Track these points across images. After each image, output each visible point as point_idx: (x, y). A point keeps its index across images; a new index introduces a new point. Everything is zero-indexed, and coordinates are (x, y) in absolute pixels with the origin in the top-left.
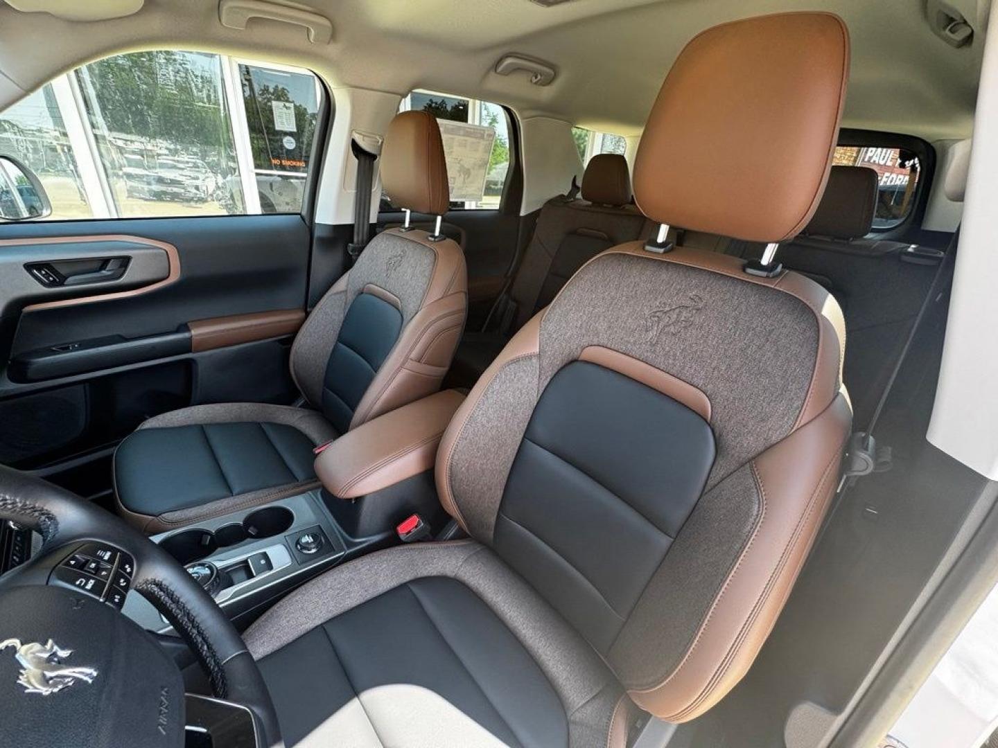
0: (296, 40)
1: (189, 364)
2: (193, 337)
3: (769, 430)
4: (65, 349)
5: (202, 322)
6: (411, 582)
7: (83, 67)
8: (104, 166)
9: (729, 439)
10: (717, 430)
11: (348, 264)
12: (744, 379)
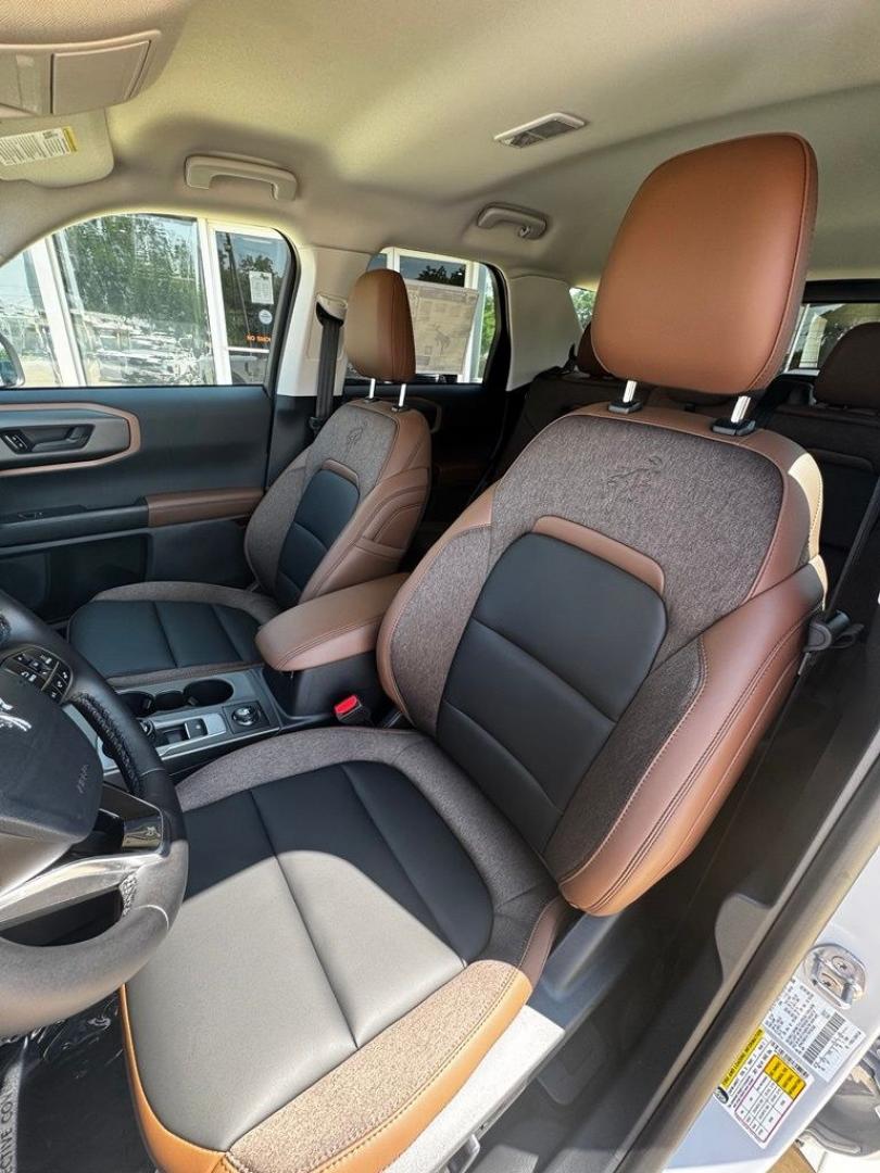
0: (260, 198)
1: (145, 538)
2: (150, 512)
3: (721, 600)
4: (30, 517)
5: (158, 496)
6: (344, 763)
7: (61, 233)
8: (79, 346)
9: (680, 612)
10: (668, 603)
11: (309, 438)
12: (699, 547)
